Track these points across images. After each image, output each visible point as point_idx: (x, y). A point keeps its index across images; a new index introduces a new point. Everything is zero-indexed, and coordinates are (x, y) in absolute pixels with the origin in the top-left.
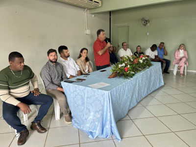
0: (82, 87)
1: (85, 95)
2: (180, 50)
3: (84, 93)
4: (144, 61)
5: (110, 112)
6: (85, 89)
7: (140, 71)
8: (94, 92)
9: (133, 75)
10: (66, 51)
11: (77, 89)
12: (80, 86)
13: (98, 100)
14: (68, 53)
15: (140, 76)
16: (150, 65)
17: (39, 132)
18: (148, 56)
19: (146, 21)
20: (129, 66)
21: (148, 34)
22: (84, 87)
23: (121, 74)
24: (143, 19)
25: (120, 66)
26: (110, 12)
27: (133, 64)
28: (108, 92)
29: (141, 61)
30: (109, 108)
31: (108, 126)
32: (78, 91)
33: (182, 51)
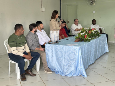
1: (63, 51)
3: (63, 50)
4: (95, 32)
5: (80, 58)
6: (63, 47)
7: (93, 38)
8: (70, 48)
9: (90, 40)
10: (42, 24)
11: (58, 48)
12: (60, 46)
13: (73, 53)
14: (43, 26)
15: (93, 41)
19: (92, 1)
20: (87, 35)
21: (94, 12)
22: (63, 46)
23: (83, 40)
25: (81, 34)
27: (89, 33)
28: (79, 47)
29: (93, 32)
30: (80, 56)
31: (79, 67)
32: (58, 49)
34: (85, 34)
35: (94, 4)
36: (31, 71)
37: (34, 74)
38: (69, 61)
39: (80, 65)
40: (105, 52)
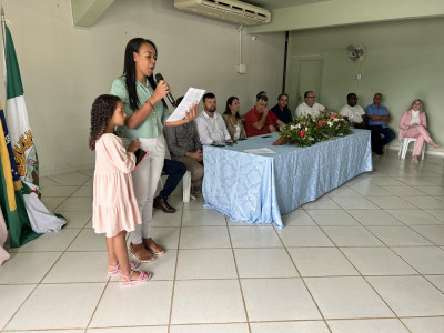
0: (234, 153)
1: (237, 164)
2: (413, 112)
3: (237, 161)
4: (336, 124)
6: (238, 155)
7: (326, 139)
9: (313, 143)
11: (226, 156)
13: (256, 170)
16: (347, 133)
17: (165, 211)
18: (346, 118)
19: (357, 51)
20: (307, 129)
21: (359, 77)
23: (293, 140)
24: (351, 48)
25: (292, 127)
26: (287, 32)
27: (315, 126)
29: (330, 124)
32: (227, 159)
33: (415, 114)
34: (303, 127)
35: (361, 58)
36: (165, 202)
37: (171, 208)
38: (247, 189)
39: (268, 200)
40: (363, 170)
